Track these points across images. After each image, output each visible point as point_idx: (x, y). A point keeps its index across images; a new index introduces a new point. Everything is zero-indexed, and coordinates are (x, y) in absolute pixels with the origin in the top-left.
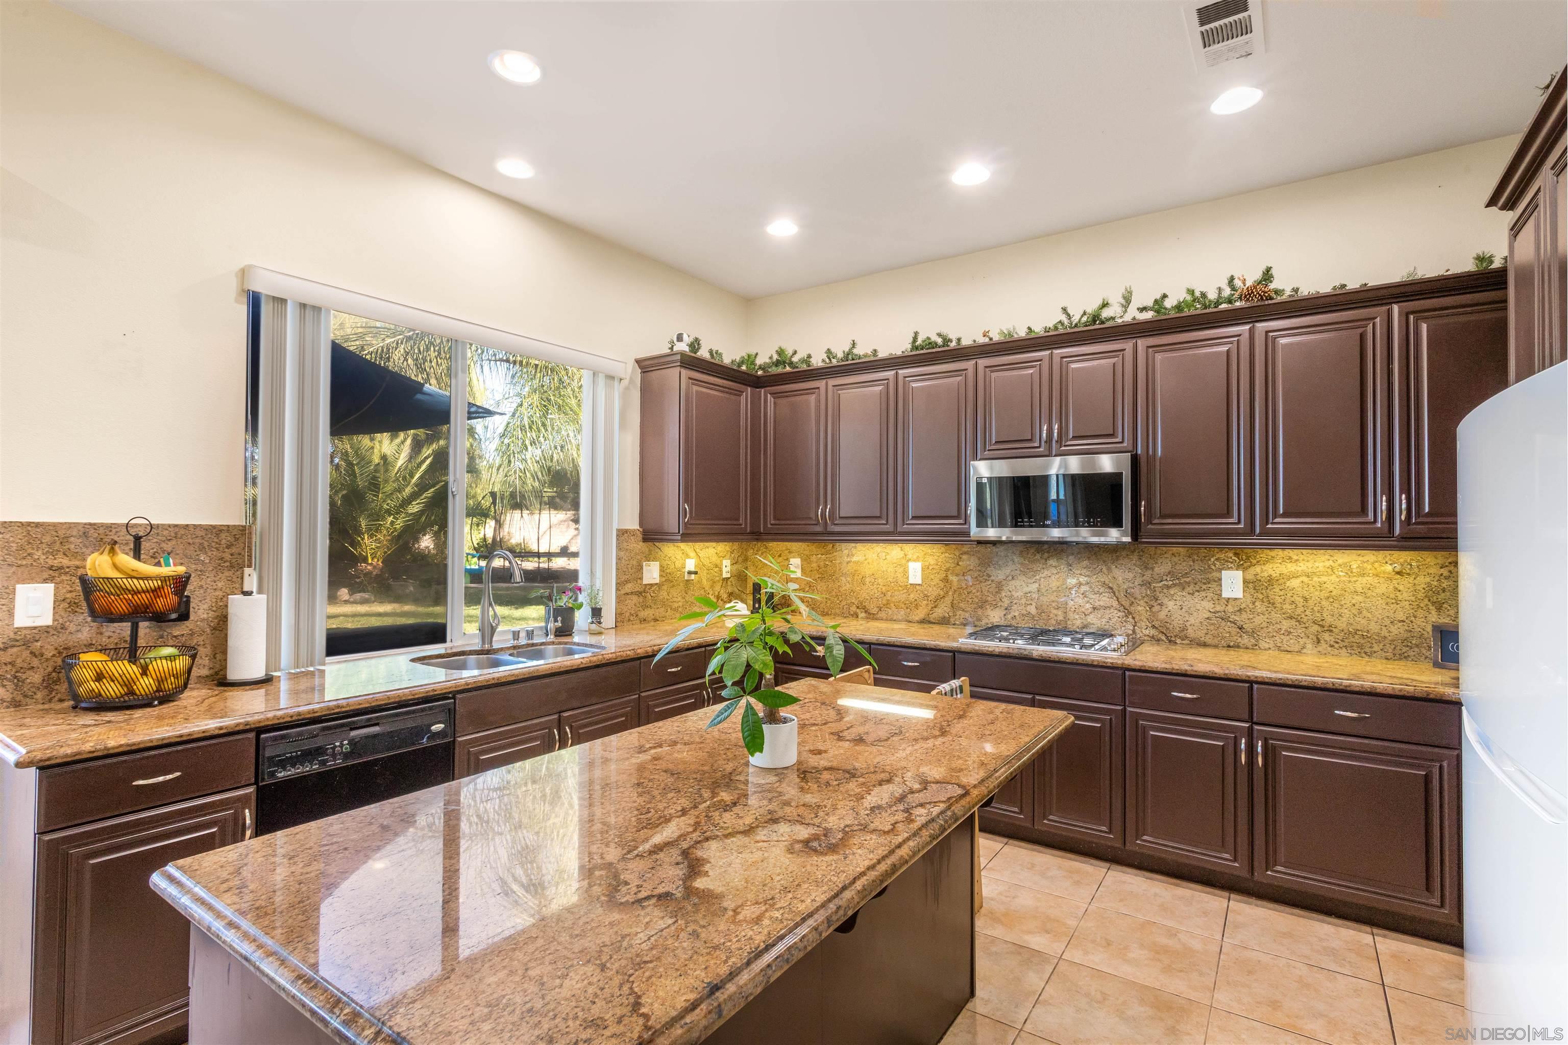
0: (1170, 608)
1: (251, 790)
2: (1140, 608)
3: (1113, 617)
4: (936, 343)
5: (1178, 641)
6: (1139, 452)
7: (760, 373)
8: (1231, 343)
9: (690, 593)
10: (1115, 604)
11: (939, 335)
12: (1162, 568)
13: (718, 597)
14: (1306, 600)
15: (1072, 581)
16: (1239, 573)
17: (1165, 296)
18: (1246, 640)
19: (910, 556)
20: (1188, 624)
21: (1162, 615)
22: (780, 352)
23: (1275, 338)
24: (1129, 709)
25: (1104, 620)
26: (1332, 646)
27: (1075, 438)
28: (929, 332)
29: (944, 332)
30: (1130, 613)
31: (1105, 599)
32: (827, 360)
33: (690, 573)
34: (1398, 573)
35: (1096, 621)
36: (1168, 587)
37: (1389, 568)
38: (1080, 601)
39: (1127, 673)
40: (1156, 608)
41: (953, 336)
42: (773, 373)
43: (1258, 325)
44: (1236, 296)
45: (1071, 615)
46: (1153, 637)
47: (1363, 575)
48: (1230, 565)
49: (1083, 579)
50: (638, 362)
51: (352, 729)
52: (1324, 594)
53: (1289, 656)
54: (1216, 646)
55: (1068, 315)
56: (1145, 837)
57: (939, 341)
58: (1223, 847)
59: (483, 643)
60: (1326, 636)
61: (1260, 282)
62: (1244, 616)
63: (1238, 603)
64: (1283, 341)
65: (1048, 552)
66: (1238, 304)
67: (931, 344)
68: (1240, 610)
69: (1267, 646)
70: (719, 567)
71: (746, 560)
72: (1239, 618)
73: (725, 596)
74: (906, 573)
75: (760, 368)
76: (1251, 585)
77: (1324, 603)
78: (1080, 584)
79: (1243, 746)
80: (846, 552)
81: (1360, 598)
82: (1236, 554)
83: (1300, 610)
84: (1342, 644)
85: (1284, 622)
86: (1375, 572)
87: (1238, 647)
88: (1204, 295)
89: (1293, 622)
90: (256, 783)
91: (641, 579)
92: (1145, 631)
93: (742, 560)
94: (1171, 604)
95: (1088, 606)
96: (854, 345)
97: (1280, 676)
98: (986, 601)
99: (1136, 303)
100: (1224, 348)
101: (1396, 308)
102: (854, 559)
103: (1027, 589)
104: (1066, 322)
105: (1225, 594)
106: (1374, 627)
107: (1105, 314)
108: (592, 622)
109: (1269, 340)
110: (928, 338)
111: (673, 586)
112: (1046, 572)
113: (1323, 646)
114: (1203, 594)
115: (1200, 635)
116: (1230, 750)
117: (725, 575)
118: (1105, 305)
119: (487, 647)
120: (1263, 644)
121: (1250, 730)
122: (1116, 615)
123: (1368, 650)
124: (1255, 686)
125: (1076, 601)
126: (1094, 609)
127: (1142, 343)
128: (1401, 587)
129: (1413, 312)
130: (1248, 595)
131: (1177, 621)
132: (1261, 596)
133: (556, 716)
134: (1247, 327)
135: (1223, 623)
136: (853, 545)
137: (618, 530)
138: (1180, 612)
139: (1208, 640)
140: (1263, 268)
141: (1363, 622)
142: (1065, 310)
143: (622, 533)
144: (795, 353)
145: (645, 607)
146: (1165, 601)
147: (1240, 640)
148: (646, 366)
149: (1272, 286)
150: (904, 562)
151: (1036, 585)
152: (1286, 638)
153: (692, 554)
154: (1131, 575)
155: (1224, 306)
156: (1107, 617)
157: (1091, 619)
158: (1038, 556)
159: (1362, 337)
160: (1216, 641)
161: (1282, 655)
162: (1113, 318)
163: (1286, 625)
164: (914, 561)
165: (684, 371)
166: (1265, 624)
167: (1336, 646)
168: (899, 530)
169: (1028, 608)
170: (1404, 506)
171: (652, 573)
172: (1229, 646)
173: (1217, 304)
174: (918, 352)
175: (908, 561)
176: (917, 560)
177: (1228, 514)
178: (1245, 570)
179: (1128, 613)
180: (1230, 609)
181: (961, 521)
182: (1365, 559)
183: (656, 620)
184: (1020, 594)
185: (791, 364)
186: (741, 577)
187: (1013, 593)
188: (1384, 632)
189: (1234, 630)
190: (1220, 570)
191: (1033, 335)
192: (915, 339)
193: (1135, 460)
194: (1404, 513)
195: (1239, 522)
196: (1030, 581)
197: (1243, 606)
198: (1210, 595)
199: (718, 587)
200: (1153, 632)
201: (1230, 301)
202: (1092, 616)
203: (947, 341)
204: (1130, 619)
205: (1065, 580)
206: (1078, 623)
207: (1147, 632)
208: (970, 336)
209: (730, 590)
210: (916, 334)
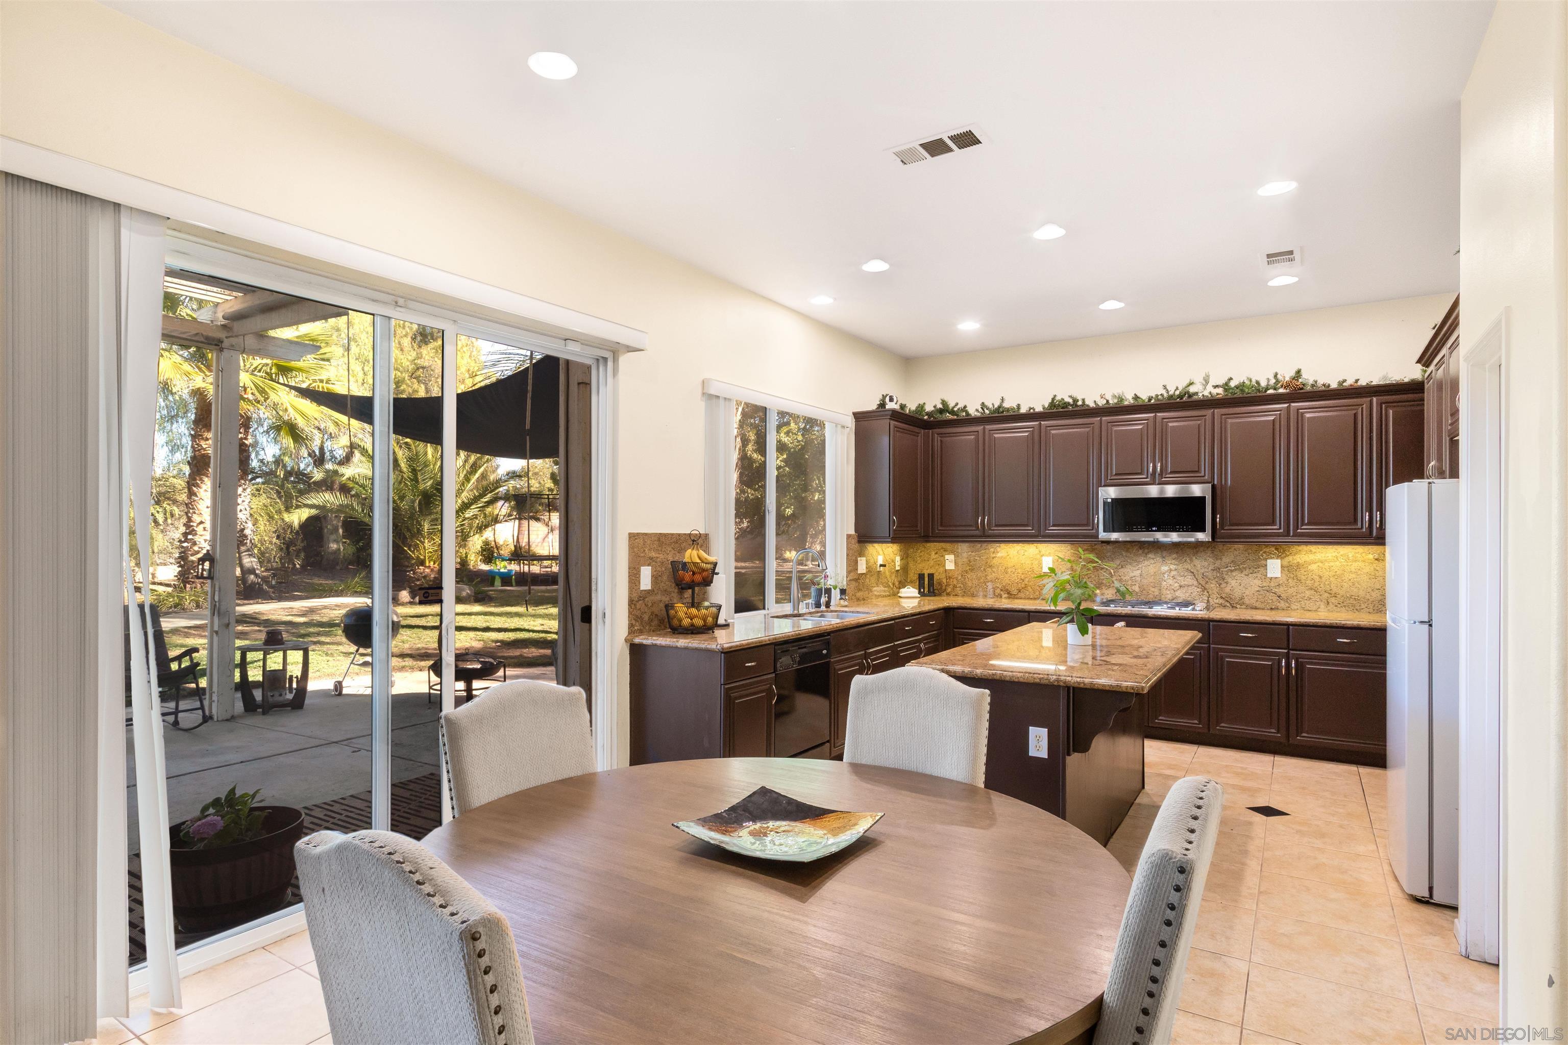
0: (1233, 585)
1: (774, 675)
2: (1213, 586)
3: (1192, 592)
4: (1069, 403)
5: (1238, 606)
6: (1216, 483)
7: (926, 417)
8: (1275, 415)
9: (880, 580)
10: (1195, 583)
11: (1070, 397)
12: (1226, 559)
13: (894, 584)
14: (1321, 577)
15: (1165, 568)
16: (1279, 561)
17: (1231, 379)
18: (1282, 604)
19: (1043, 552)
20: (1245, 595)
21: (1227, 590)
22: (944, 402)
23: (1302, 414)
24: (1212, 646)
25: (1187, 595)
26: (1336, 606)
27: (1172, 472)
28: (1064, 395)
29: (1075, 395)
30: (1205, 589)
31: (1189, 580)
32: (980, 410)
33: (881, 565)
34: (1376, 559)
35: (1182, 595)
36: (1232, 571)
37: (1371, 556)
38: (1171, 582)
39: (1211, 623)
40: (1223, 585)
41: (1080, 398)
42: (939, 419)
43: (1293, 404)
44: (1279, 385)
45: (1164, 592)
46: (1221, 604)
47: (1356, 561)
48: (1272, 556)
49: (1173, 567)
50: (855, 414)
51: (799, 648)
52: (1332, 573)
53: (1310, 613)
54: (1263, 609)
55: (1167, 390)
56: (1222, 725)
57: (1071, 401)
58: (1270, 725)
59: (794, 610)
60: (1333, 600)
61: (1293, 379)
62: (1282, 589)
63: (1277, 580)
64: (1308, 415)
65: (1148, 549)
66: (1281, 391)
67: (1066, 405)
68: (1279, 585)
69: (1296, 608)
70: (893, 561)
71: (907, 557)
72: (1280, 591)
73: (897, 583)
74: (1040, 565)
75: (927, 414)
76: (1286, 569)
77: (1331, 579)
78: (1171, 570)
79: (1283, 664)
80: (992, 550)
81: (1354, 576)
82: (1276, 549)
83: (1317, 584)
84: (1342, 605)
85: (1307, 592)
86: (1363, 559)
87: (1278, 609)
88: (1258, 383)
89: (1313, 592)
90: (775, 671)
91: (857, 570)
92: (1215, 600)
93: (905, 557)
94: (1233, 583)
95: (1176, 585)
96: (1003, 400)
97: (1306, 620)
98: (1102, 583)
99: (1213, 382)
100: (1272, 418)
101: (1375, 399)
102: (999, 555)
103: (1132, 575)
104: (1166, 395)
105: (1269, 575)
106: (1362, 593)
107: (1192, 389)
108: (841, 599)
109: (1299, 416)
110: (1063, 399)
111: (872, 576)
112: (1146, 563)
113: (1331, 606)
114: (1255, 575)
115: (1253, 602)
116: (1276, 667)
117: (898, 568)
118: (1191, 384)
119: (796, 612)
120: (1293, 607)
121: (1288, 653)
122: (1196, 591)
123: (1358, 608)
124: (1291, 627)
125: (1168, 581)
126: (1181, 586)
127: (1217, 411)
128: (1378, 568)
129: (1384, 403)
130: (1284, 575)
131: (1237, 593)
132: (1292, 576)
133: (863, 652)
134: (1286, 405)
135: (1268, 594)
136: (998, 545)
137: (847, 535)
138: (1240, 587)
139: (1258, 605)
140: (1296, 369)
141: (1355, 590)
142: (1165, 387)
143: (849, 536)
144: (957, 404)
145: (860, 590)
146: (1230, 580)
147: (1278, 604)
148: (859, 417)
149: (1300, 380)
150: (1038, 556)
151: (1140, 571)
152: (1308, 602)
153: (881, 552)
154: (1206, 564)
155: (1271, 391)
156: (1190, 591)
157: (1178, 594)
158: (1140, 552)
159: (1355, 415)
160: (1262, 606)
161: (1305, 612)
162: (1196, 393)
163: (1308, 593)
164: (1047, 556)
165: (893, 422)
166: (1295, 594)
167: (1339, 606)
168: (1042, 533)
169: (1133, 587)
170: (1378, 519)
171: (862, 568)
172: (1272, 609)
173: (1267, 389)
174: (1055, 410)
175: (1042, 556)
176: (1049, 555)
177: (1273, 523)
178: (1282, 559)
179: (1204, 589)
180: (1272, 584)
181: (1090, 528)
182: (1357, 551)
183: (864, 599)
184: (1127, 578)
185: (952, 412)
186: (905, 569)
187: (1122, 577)
188: (1368, 597)
189: (1275, 598)
190: (1266, 560)
191: (1140, 403)
192: (1053, 399)
193: (1214, 487)
194: (1378, 523)
195: (1280, 529)
196: (1134, 569)
197: (1281, 582)
198: (1259, 575)
199: (893, 577)
200: (1221, 601)
201: (1275, 389)
202: (1179, 592)
203: (1075, 401)
204: (1205, 593)
205: (1160, 567)
206: (1169, 596)
207: (1217, 601)
208: (1092, 398)
209: (899, 579)
210: (1055, 396)
